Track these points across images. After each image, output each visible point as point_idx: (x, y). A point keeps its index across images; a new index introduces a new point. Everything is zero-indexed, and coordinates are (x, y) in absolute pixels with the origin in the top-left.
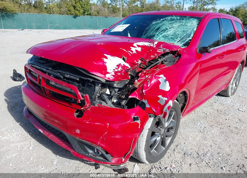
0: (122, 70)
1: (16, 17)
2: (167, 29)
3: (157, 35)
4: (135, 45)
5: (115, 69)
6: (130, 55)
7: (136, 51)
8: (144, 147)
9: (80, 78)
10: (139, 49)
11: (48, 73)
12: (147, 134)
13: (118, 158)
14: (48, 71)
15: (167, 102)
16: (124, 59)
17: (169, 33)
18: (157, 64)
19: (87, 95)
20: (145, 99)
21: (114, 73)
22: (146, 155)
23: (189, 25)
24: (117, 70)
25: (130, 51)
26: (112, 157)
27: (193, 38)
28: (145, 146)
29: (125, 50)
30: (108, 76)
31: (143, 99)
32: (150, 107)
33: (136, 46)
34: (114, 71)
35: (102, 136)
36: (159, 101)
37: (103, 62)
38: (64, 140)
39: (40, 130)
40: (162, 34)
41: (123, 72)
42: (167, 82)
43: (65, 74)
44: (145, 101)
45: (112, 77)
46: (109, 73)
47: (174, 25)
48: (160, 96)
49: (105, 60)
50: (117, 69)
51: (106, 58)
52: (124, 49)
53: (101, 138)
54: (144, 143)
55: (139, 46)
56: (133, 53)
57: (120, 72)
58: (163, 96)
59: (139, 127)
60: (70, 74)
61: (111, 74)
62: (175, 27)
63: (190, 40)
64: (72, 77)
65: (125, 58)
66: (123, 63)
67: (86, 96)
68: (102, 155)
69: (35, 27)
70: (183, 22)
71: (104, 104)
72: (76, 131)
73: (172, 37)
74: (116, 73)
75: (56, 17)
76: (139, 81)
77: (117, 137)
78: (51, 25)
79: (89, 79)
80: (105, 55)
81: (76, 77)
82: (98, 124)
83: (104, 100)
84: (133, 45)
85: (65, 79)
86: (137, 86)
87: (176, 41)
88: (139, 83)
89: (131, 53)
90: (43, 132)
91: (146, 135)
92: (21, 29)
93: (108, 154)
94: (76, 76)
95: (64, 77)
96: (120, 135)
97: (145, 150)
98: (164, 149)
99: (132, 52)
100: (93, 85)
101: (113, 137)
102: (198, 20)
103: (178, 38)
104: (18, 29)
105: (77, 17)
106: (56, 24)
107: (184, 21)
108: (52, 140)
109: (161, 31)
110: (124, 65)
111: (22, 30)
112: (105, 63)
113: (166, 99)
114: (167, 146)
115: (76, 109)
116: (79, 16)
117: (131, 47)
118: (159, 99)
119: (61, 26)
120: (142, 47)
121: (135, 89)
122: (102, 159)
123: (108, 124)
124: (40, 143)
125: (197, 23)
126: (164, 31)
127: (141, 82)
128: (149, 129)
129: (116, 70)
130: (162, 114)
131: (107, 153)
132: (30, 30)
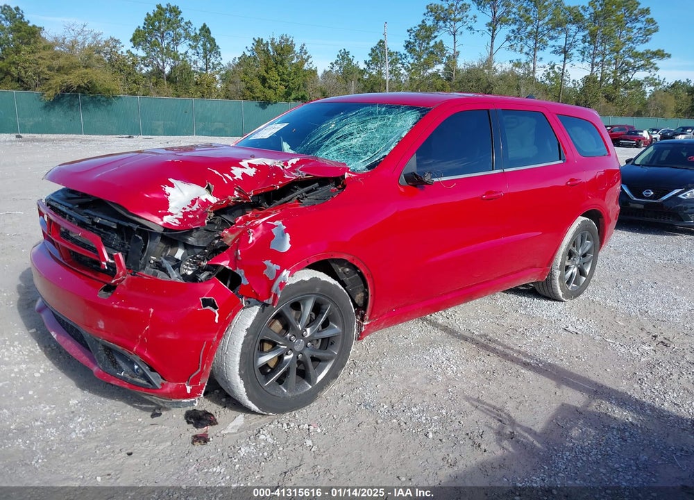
0: (198, 210)
1: (116, 104)
2: (351, 134)
3: (327, 146)
4: (244, 163)
5: (186, 207)
6: (226, 182)
7: (244, 175)
8: (237, 368)
9: (118, 224)
10: (251, 172)
11: (70, 215)
12: (243, 339)
13: (175, 384)
14: (69, 212)
15: (279, 273)
16: (208, 188)
17: (354, 142)
18: (286, 202)
19: (120, 254)
20: (240, 268)
21: (182, 214)
22: (245, 386)
23: (399, 124)
24: (190, 209)
25: (227, 175)
26: (162, 378)
27: (392, 152)
28: (240, 364)
29: (217, 172)
30: (167, 219)
31: (238, 269)
32: (248, 283)
33: (247, 166)
34: (183, 211)
35: (141, 334)
36: (265, 272)
37: (164, 193)
38: (82, 344)
39: (53, 333)
40: (337, 143)
41: (199, 212)
42: (288, 235)
43: (96, 216)
44: (240, 272)
45: (177, 221)
46: (172, 214)
47: (369, 126)
48: (267, 263)
49: (168, 189)
50: (190, 207)
51: (172, 185)
52: (215, 171)
53: (140, 337)
54: (238, 359)
55: (251, 165)
56: (235, 178)
57: (194, 213)
58: (273, 262)
59: (217, 321)
60: (103, 217)
61: (175, 216)
62: (371, 129)
63: (385, 156)
64: (105, 222)
65: (212, 187)
66: (206, 196)
67: (118, 256)
68: (144, 376)
69: (160, 130)
70: (389, 119)
71: (161, 276)
72: (98, 324)
73: (357, 150)
74: (185, 214)
75: (215, 106)
76: (232, 232)
77: (170, 336)
78: (201, 125)
79: (131, 225)
80: (171, 180)
81: (111, 221)
82: (134, 308)
83: (165, 270)
84: (241, 163)
85: (95, 227)
86: (228, 242)
87: (362, 159)
88: (232, 237)
89: (230, 178)
90: (57, 337)
91: (241, 342)
92: (125, 136)
93: (155, 371)
94: (110, 219)
95: (94, 223)
96: (175, 333)
97: (241, 375)
98: (311, 387)
99: (233, 175)
100: (140, 238)
101: (161, 336)
102: (419, 114)
103: (369, 153)
104: (119, 136)
105: (270, 107)
106: (216, 124)
107: (391, 116)
108: (68, 350)
109: (338, 139)
110: (206, 199)
111: (129, 137)
112: (166, 194)
113: (278, 268)
114: (317, 382)
115: (105, 283)
116: (275, 103)
117: (232, 168)
118: (265, 267)
119: (226, 129)
120: (259, 167)
121: (225, 248)
122: (145, 382)
123: (152, 310)
124: (60, 368)
125: (415, 121)
126: (345, 137)
127: (237, 233)
128: (247, 330)
129: (188, 209)
130: (269, 297)
131: (152, 370)
132: (150, 137)
